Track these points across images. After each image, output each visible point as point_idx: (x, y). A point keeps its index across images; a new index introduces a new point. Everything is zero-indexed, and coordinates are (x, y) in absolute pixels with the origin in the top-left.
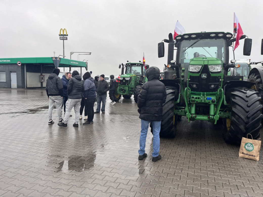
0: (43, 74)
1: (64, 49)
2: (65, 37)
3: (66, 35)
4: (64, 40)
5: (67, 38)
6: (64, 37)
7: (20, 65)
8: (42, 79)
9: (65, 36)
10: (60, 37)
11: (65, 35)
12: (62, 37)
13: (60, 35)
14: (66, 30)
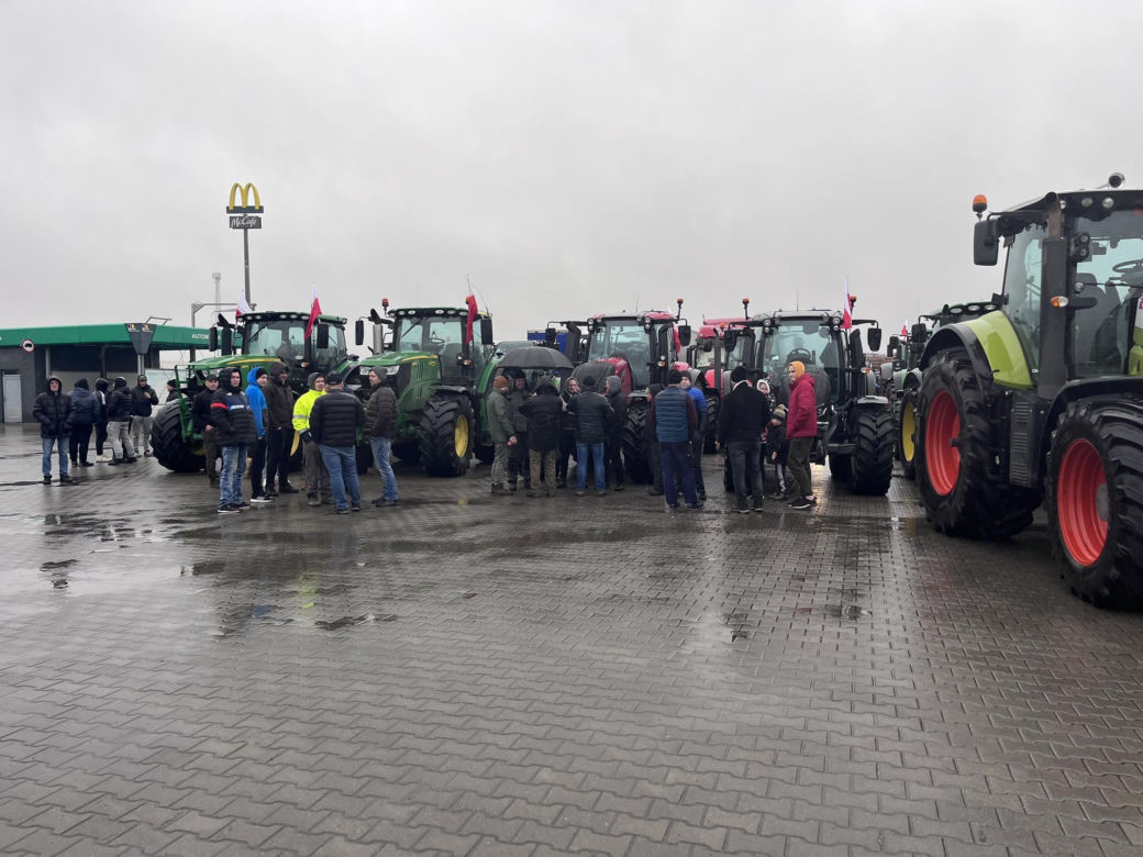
1: (247, 263)
2: (251, 218)
3: (257, 208)
4: (249, 230)
5: (259, 219)
6: (246, 217)
7: (29, 349)
9: (249, 215)
10: (231, 218)
11: (252, 209)
12: (241, 218)
13: (231, 208)
14: (254, 188)
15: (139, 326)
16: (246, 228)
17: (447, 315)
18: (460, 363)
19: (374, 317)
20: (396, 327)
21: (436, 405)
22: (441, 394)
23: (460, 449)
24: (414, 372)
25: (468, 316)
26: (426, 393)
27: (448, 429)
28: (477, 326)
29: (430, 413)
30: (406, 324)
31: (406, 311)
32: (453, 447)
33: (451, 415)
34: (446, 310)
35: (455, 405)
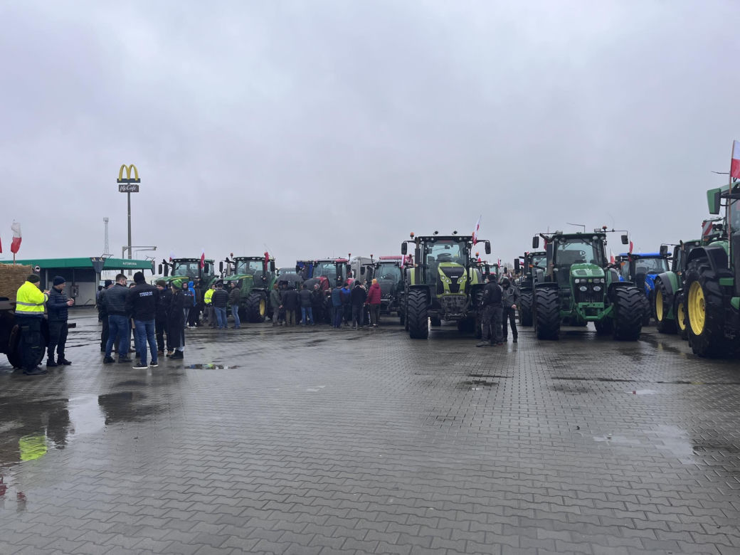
0: (76, 284)
1: (129, 213)
2: (132, 186)
3: (136, 180)
4: (131, 193)
5: (137, 187)
6: (129, 185)
7: (38, 270)
8: (74, 292)
9: (132, 184)
10: (120, 186)
11: (133, 180)
12: (126, 186)
13: (120, 180)
14: (134, 168)
15: (97, 259)
16: (129, 192)
17: (257, 259)
18: (262, 279)
19: (227, 260)
20: (236, 264)
21: (252, 295)
22: (254, 291)
23: (262, 312)
24: (244, 282)
25: (265, 260)
26: (248, 291)
27: (257, 304)
28: (269, 264)
29: (250, 298)
30: (240, 263)
31: (240, 258)
32: (259, 311)
33: (258, 299)
34: (256, 258)
35: (259, 295)
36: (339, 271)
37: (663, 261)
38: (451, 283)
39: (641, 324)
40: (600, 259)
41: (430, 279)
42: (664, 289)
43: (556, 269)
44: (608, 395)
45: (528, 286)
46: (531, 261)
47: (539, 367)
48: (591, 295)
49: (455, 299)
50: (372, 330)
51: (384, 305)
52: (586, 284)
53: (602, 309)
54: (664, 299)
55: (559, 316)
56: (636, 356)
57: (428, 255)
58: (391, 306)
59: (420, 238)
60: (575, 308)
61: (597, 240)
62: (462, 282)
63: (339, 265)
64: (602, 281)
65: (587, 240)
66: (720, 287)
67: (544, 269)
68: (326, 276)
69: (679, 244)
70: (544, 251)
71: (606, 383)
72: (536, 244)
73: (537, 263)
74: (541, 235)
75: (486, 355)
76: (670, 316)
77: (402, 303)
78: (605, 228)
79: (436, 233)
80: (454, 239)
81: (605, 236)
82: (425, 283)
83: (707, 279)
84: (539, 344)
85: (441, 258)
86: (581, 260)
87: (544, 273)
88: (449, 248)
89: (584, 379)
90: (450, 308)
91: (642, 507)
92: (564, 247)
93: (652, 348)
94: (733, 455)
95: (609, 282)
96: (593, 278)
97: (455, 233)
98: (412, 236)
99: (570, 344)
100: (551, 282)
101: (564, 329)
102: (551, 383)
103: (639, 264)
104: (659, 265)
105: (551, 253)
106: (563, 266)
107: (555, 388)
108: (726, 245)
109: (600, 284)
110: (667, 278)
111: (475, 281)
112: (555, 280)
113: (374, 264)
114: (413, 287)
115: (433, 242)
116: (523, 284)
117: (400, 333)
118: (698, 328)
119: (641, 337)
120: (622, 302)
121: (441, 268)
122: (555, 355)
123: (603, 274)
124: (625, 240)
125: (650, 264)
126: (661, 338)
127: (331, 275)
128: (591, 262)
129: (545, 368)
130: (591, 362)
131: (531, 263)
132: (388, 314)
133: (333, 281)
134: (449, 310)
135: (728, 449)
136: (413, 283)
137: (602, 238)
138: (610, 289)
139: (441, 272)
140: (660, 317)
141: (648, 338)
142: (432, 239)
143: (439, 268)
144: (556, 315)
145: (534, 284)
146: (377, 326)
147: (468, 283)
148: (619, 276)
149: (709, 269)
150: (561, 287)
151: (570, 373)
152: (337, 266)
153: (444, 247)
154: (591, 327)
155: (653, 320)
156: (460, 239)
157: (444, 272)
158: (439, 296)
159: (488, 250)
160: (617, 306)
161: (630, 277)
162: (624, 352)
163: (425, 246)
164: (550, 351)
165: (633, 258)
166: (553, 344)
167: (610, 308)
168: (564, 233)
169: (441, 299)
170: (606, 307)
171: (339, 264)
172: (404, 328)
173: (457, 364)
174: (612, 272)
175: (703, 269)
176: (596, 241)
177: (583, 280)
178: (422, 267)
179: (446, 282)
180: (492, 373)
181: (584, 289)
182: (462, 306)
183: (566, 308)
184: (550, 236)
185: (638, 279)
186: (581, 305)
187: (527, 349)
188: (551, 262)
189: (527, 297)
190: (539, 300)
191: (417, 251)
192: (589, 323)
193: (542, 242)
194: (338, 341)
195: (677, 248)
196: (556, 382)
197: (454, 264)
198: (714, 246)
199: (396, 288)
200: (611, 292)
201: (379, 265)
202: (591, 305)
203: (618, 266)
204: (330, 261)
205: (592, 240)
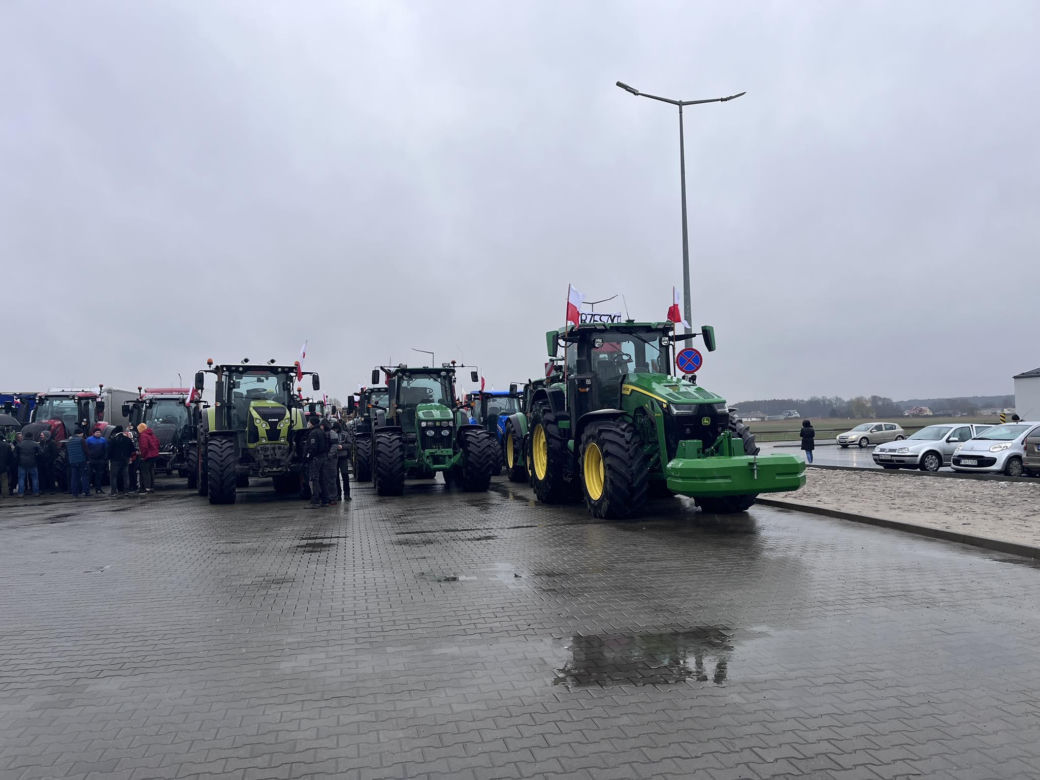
36: (83, 412)
37: (515, 400)
38: (268, 428)
39: (491, 472)
40: (449, 398)
41: (236, 422)
42: (514, 432)
43: (400, 410)
44: (453, 543)
45: (366, 430)
46: (368, 398)
47: (382, 524)
48: (439, 440)
49: (274, 449)
50: (142, 497)
51: (162, 461)
52: (433, 428)
53: (450, 457)
54: (514, 443)
55: (403, 466)
56: (484, 505)
57: (235, 390)
58: (175, 461)
59: (222, 366)
60: (421, 456)
61: (446, 375)
62: (283, 426)
63: (83, 402)
64: (451, 424)
65: (435, 376)
66: (560, 430)
67: (385, 409)
68: (58, 419)
69: (528, 382)
70: (386, 386)
71: (451, 534)
72: (375, 379)
73: (376, 403)
74: (382, 368)
75: (317, 516)
76: (520, 463)
77: (191, 457)
78: (453, 363)
79: (246, 361)
80: (271, 370)
81: (454, 371)
82: (230, 427)
83: (548, 422)
84: (380, 501)
85: (253, 394)
86: (428, 400)
87: (386, 415)
88: (263, 381)
89: (430, 532)
90: (266, 460)
91: (473, 621)
92: (408, 383)
93: (501, 498)
94: (551, 579)
95: (459, 424)
96: (440, 421)
97: (273, 361)
98: (210, 363)
99: (416, 499)
100: (394, 425)
101: (408, 483)
102: (395, 538)
103: (491, 404)
104: (511, 405)
105: (394, 390)
106: (407, 406)
107: (400, 543)
108: (563, 386)
109: (448, 428)
110: (517, 419)
111: (299, 426)
112: (398, 422)
113: (145, 402)
114: (213, 434)
115: (242, 373)
116: (359, 429)
117: (191, 499)
118: (541, 474)
119: (491, 487)
120: (471, 448)
121: (255, 408)
122: (400, 511)
123: (452, 416)
124: (475, 377)
125: (502, 403)
126: (511, 487)
127: (68, 418)
128: (439, 401)
129: (388, 524)
130: (438, 515)
131: (369, 403)
132: (169, 474)
133: (71, 426)
134: (266, 464)
135: (549, 575)
136: (212, 428)
137: (451, 374)
138: (459, 433)
139: (255, 414)
140: (511, 465)
141: (498, 488)
142: (241, 369)
143: (251, 409)
144: (399, 466)
145: (374, 428)
146: (151, 491)
147: (290, 427)
148: (470, 418)
149: (549, 411)
150: (405, 431)
151: (415, 527)
152: (79, 403)
153: (256, 379)
154: (440, 478)
155: (504, 468)
156: (280, 370)
157: (259, 413)
158: (251, 446)
159: (316, 385)
160: (467, 453)
161: (482, 419)
162: (473, 503)
163: (230, 377)
164: (393, 507)
165: (485, 397)
166: (397, 500)
167: (458, 456)
168: (409, 367)
169: (255, 450)
170: (455, 453)
171: (83, 400)
172: (196, 492)
173: (284, 528)
174: (463, 414)
175: (545, 412)
176: (444, 377)
177: (430, 423)
178: (225, 406)
179: (262, 427)
180: (328, 534)
181: (431, 433)
182: (284, 458)
183: (411, 456)
184: (393, 370)
185: (490, 421)
186: (428, 452)
187: (367, 507)
188: (394, 401)
189: (364, 445)
190: (381, 448)
191: (219, 384)
192: (437, 473)
193: (383, 376)
194: (98, 514)
195: (526, 386)
196: (401, 537)
197: (271, 403)
198: (555, 388)
199: (179, 435)
200: (459, 436)
201: (152, 403)
202: (439, 452)
203: (468, 405)
204: (67, 396)
205: (440, 376)
